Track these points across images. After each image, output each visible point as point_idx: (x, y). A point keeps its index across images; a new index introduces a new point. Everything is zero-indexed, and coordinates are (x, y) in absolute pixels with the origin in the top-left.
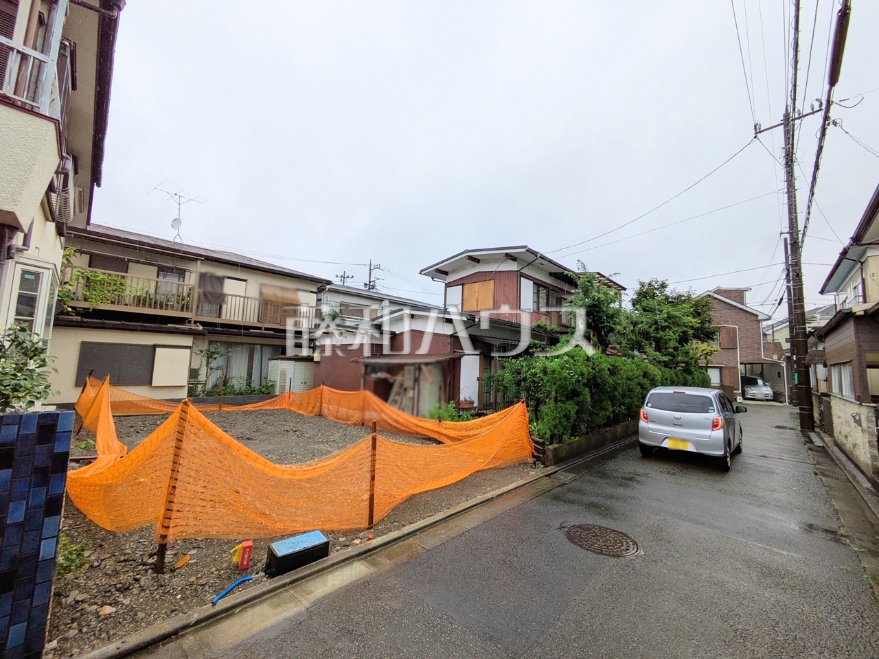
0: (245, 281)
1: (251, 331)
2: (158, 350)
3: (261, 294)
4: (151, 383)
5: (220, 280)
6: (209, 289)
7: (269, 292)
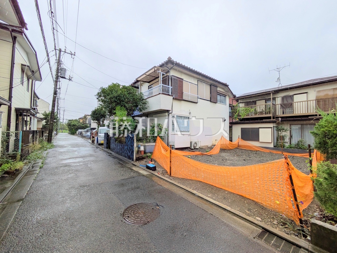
0: (306, 93)
1: (309, 117)
2: (260, 129)
3: (317, 97)
4: (259, 141)
5: (292, 97)
6: (285, 102)
7: (322, 95)
